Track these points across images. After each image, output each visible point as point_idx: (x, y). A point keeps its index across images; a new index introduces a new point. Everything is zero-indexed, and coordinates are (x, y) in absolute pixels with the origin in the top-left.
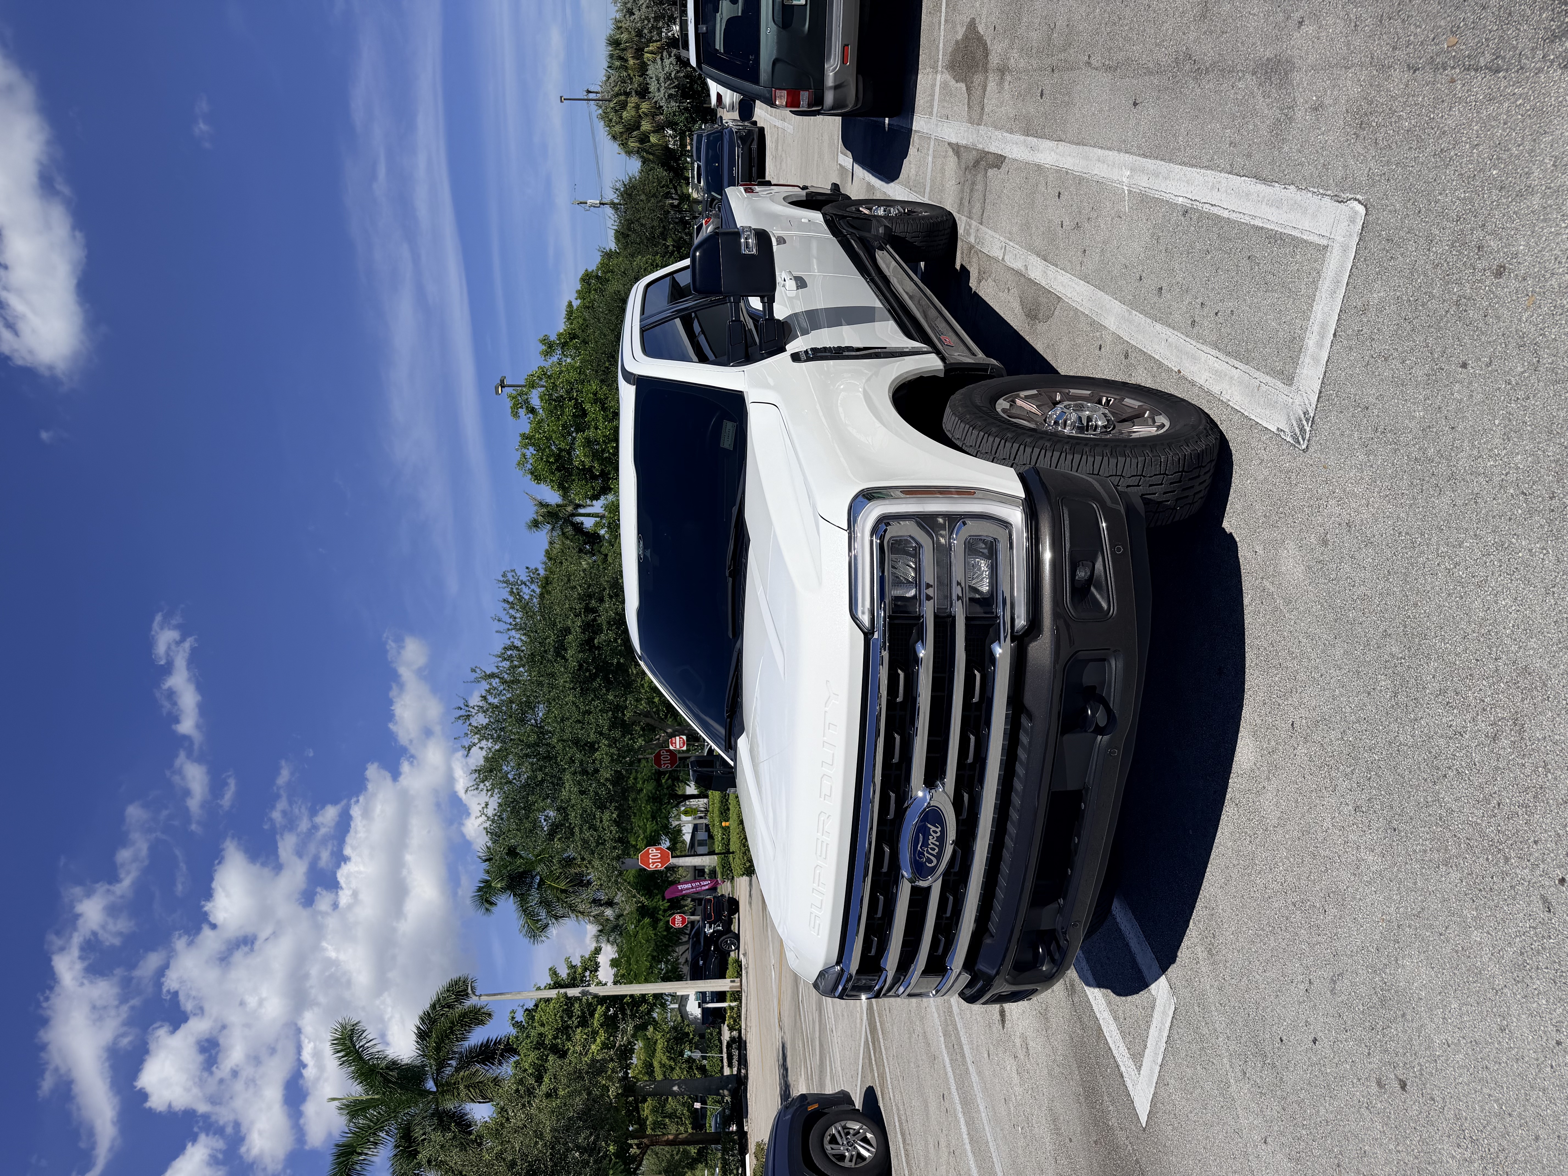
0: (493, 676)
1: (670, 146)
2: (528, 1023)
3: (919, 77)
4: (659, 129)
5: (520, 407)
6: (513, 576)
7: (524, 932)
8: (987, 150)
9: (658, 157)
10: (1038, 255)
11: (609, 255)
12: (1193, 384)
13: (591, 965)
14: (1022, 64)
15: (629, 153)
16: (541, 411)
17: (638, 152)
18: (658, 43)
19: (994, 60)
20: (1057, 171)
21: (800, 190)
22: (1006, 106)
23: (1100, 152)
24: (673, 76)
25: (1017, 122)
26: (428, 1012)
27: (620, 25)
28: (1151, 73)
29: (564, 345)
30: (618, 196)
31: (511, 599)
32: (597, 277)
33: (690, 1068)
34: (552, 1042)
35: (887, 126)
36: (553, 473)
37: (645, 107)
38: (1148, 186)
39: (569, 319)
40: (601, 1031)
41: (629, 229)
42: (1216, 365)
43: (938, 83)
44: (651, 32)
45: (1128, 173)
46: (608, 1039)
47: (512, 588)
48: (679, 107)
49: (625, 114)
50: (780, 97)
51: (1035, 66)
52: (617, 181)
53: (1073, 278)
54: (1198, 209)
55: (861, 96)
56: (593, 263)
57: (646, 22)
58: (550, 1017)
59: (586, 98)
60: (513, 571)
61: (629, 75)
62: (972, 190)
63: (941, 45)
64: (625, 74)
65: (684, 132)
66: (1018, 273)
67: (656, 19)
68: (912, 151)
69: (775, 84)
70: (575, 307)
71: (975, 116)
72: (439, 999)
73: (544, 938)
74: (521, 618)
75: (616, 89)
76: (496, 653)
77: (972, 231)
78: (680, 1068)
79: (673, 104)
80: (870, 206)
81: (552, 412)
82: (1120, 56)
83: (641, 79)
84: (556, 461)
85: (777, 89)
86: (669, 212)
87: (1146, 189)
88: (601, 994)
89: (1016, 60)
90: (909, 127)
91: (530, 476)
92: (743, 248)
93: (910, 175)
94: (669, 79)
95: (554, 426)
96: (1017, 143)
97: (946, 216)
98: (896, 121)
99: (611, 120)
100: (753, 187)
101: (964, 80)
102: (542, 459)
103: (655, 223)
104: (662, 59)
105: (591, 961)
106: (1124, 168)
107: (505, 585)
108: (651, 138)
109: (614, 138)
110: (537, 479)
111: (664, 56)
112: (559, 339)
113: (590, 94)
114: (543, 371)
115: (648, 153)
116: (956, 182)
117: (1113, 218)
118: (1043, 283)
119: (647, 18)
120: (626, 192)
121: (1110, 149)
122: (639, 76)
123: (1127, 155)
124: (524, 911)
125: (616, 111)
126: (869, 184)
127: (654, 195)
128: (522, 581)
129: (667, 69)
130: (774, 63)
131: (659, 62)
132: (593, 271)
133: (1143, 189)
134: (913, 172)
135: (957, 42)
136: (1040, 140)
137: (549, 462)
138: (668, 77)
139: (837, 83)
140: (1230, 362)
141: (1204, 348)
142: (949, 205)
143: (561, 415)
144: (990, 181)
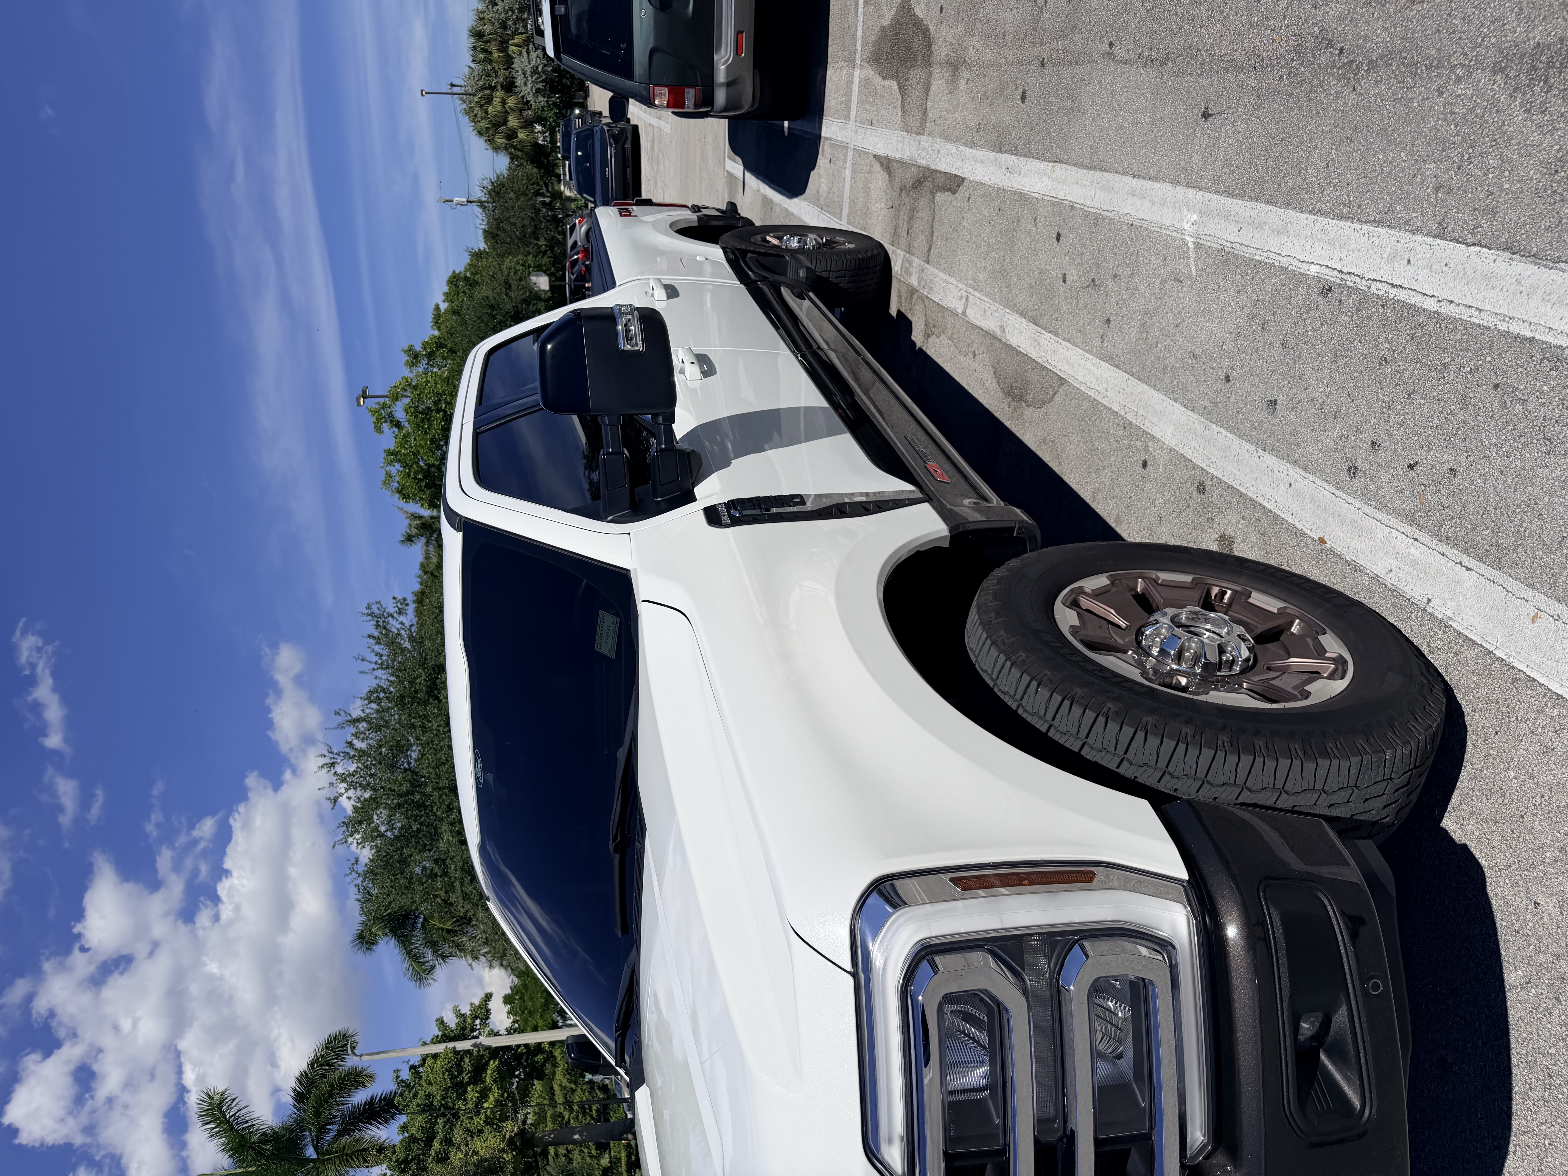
0: (358, 720)
1: (540, 142)
2: (414, 1081)
3: (829, 72)
4: (528, 124)
5: (384, 422)
6: (378, 608)
7: (409, 975)
8: (933, 167)
9: (527, 154)
10: (1023, 314)
11: (478, 255)
12: (1356, 568)
13: (482, 1012)
14: (988, 55)
15: (496, 149)
16: (406, 424)
17: (506, 149)
18: (524, 36)
19: (941, 51)
20: (1053, 204)
21: (689, 212)
22: (962, 111)
23: (1137, 183)
24: (540, 69)
25: (982, 133)
26: (305, 1072)
27: (482, 16)
28: (1238, 68)
29: (430, 356)
30: (485, 194)
31: (376, 634)
32: (466, 279)
33: (592, 1088)
34: (441, 1103)
35: (786, 130)
36: (422, 491)
37: (511, 102)
38: (1238, 240)
39: (436, 323)
40: (495, 1088)
41: (498, 229)
42: (1413, 550)
43: (856, 81)
44: (516, 24)
45: (1195, 217)
46: (502, 1095)
47: (377, 621)
48: (547, 102)
49: (490, 109)
50: (661, 95)
51: (1010, 58)
52: (484, 179)
53: (1087, 355)
54: (1358, 289)
55: (758, 94)
56: (460, 264)
57: (510, 13)
58: (436, 1073)
59: (450, 91)
60: (377, 603)
61: (494, 68)
62: (911, 218)
63: (860, 33)
64: (489, 67)
65: (554, 128)
66: (988, 335)
67: (521, 10)
68: (822, 161)
69: (653, 79)
70: (443, 311)
71: (914, 123)
72: (317, 1057)
73: (431, 981)
74: (388, 656)
75: (481, 83)
76: (362, 696)
77: (913, 270)
78: (582, 1089)
79: (541, 98)
80: (781, 234)
81: (418, 425)
82: (1175, 43)
83: (507, 73)
84: (425, 477)
85: (655, 85)
86: (540, 210)
87: (1234, 245)
88: (494, 1045)
89: (975, 49)
90: (817, 132)
91: (398, 495)
92: (621, 341)
93: (821, 191)
94: (536, 73)
95: (421, 440)
96: (982, 162)
97: (877, 249)
98: (798, 125)
99: (476, 116)
100: (630, 208)
101: (895, 77)
102: (409, 476)
103: (526, 222)
104: (528, 53)
105: (482, 1009)
106: (1185, 210)
107: (370, 618)
108: (519, 134)
109: (480, 133)
110: (405, 498)
111: (530, 49)
112: (425, 348)
113: (454, 88)
114: (407, 382)
115: (515, 148)
116: (887, 205)
117: (1163, 281)
118: (1033, 355)
119: (511, 9)
120: (493, 190)
121: (1155, 179)
122: (505, 69)
123: (1191, 191)
124: (409, 953)
125: (481, 106)
126: (765, 197)
127: (524, 194)
128: (388, 613)
129: (534, 62)
130: (652, 53)
131: (525, 54)
132: (461, 272)
133: (1228, 244)
134: (824, 188)
135: (883, 29)
136: (1021, 159)
137: (417, 479)
138: (535, 71)
139: (730, 79)
140: (1448, 554)
141: (1381, 516)
142: (878, 233)
143: (429, 428)
144: (940, 209)
